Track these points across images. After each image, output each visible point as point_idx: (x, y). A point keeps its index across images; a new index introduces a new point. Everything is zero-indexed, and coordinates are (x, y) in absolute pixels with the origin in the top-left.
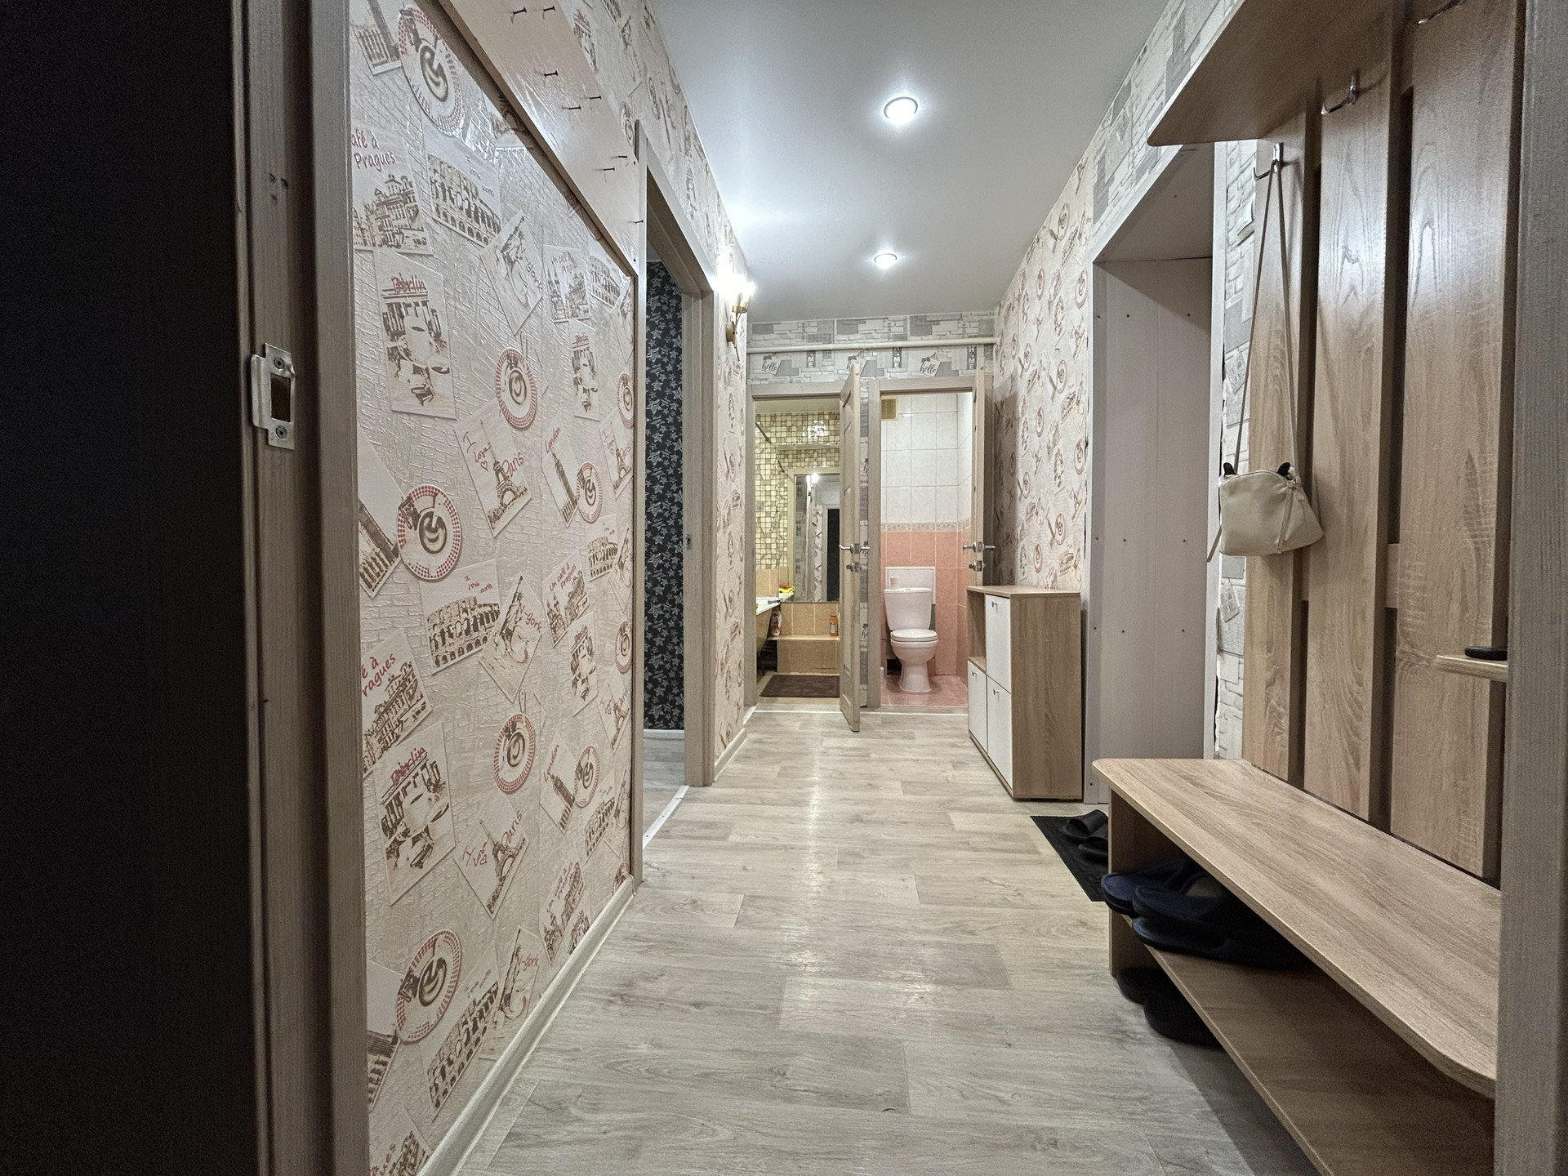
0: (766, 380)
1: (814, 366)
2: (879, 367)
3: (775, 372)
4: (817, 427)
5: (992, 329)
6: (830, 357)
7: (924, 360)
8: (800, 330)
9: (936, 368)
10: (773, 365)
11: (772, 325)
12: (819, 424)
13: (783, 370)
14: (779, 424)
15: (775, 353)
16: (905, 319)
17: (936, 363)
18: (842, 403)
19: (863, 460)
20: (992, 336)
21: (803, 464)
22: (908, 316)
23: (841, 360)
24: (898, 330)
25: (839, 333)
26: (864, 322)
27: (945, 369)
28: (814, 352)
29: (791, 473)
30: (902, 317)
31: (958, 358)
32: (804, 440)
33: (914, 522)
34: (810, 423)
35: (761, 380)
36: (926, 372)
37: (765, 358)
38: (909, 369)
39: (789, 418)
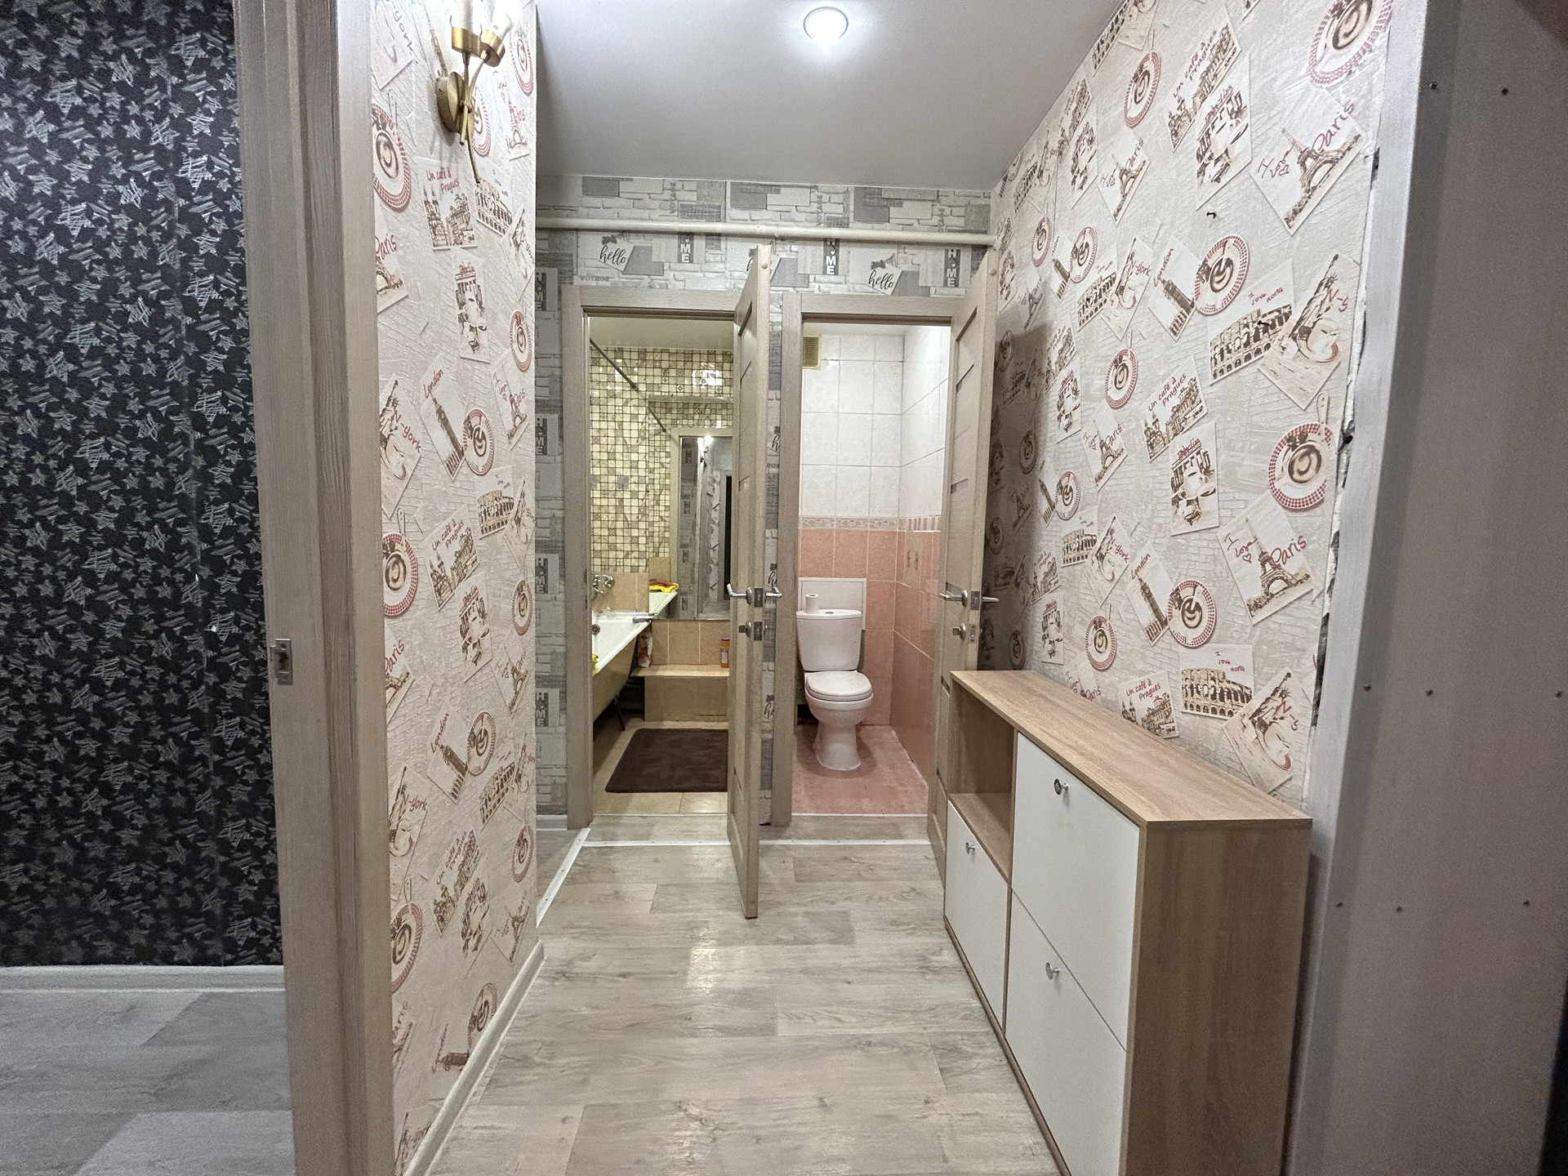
0: (607, 279)
1: (691, 261)
2: (801, 271)
3: (622, 267)
4: (705, 372)
5: (986, 222)
6: (719, 248)
7: (874, 265)
8: (667, 195)
9: (895, 280)
10: (619, 254)
11: (618, 181)
12: (707, 368)
13: (637, 264)
14: (650, 364)
15: (624, 232)
16: (847, 192)
17: (895, 272)
18: (737, 328)
19: (772, 430)
20: (985, 232)
21: (691, 422)
22: (851, 187)
23: (738, 252)
24: (834, 209)
25: (733, 206)
26: (776, 189)
27: (908, 283)
28: (689, 235)
29: (675, 433)
30: (841, 187)
31: (929, 265)
32: (687, 389)
33: (839, 515)
34: (695, 366)
35: (598, 278)
36: (877, 287)
37: (605, 241)
38: (851, 279)
39: (665, 356)
